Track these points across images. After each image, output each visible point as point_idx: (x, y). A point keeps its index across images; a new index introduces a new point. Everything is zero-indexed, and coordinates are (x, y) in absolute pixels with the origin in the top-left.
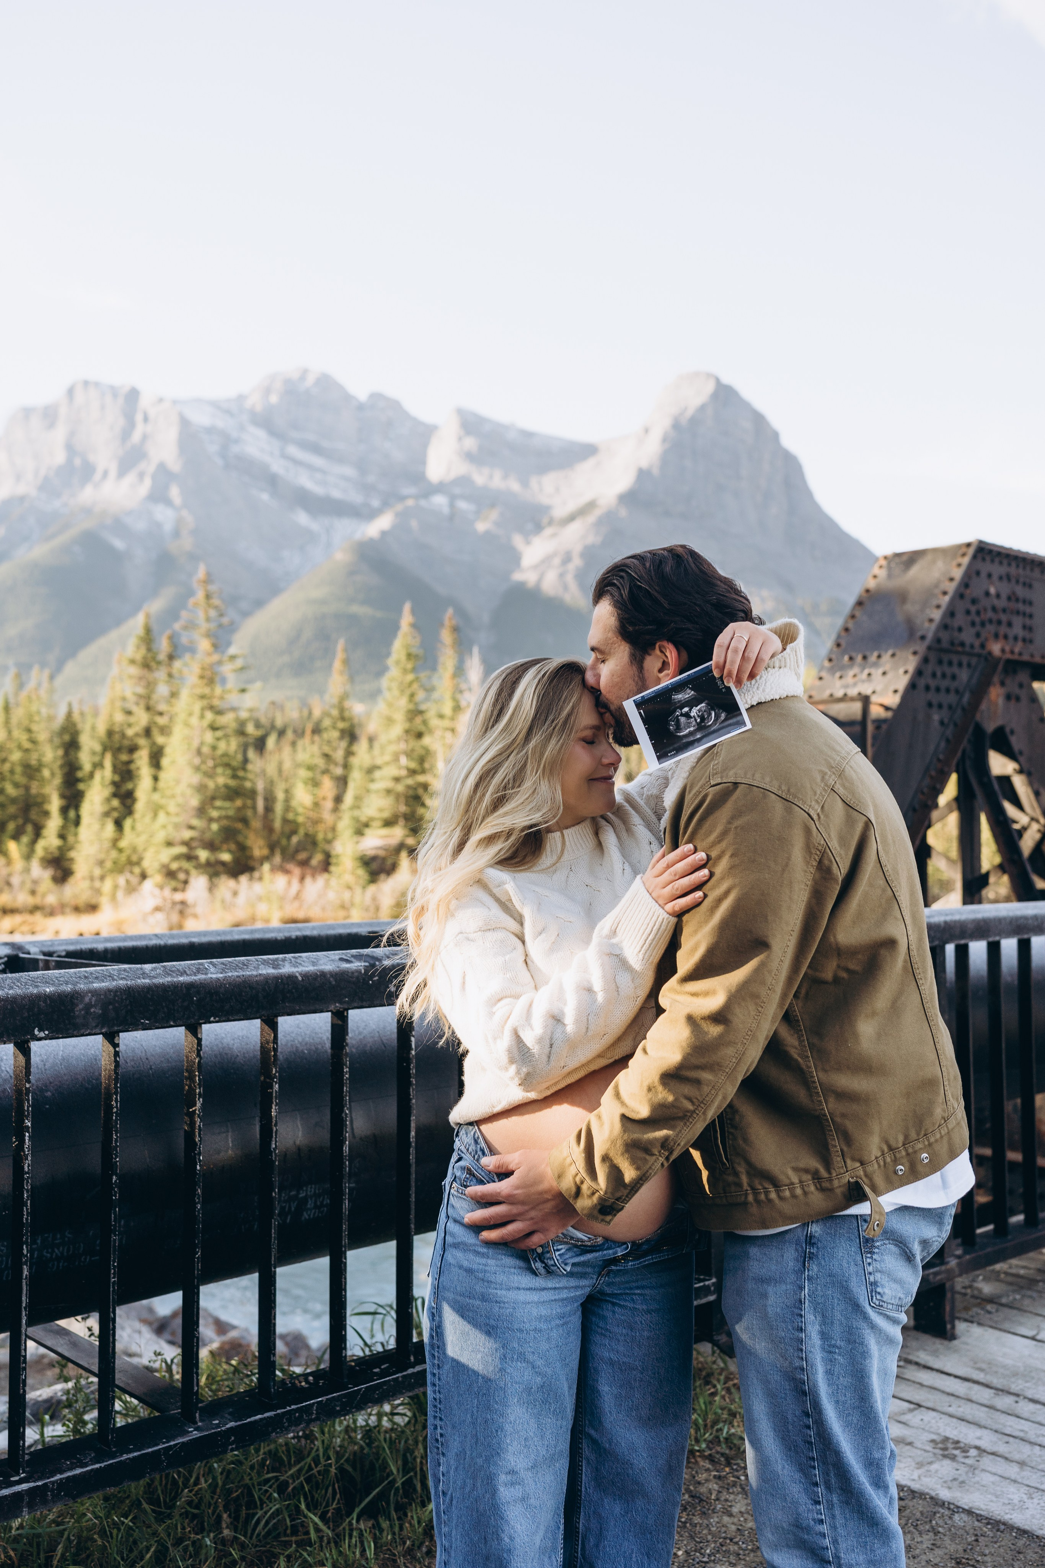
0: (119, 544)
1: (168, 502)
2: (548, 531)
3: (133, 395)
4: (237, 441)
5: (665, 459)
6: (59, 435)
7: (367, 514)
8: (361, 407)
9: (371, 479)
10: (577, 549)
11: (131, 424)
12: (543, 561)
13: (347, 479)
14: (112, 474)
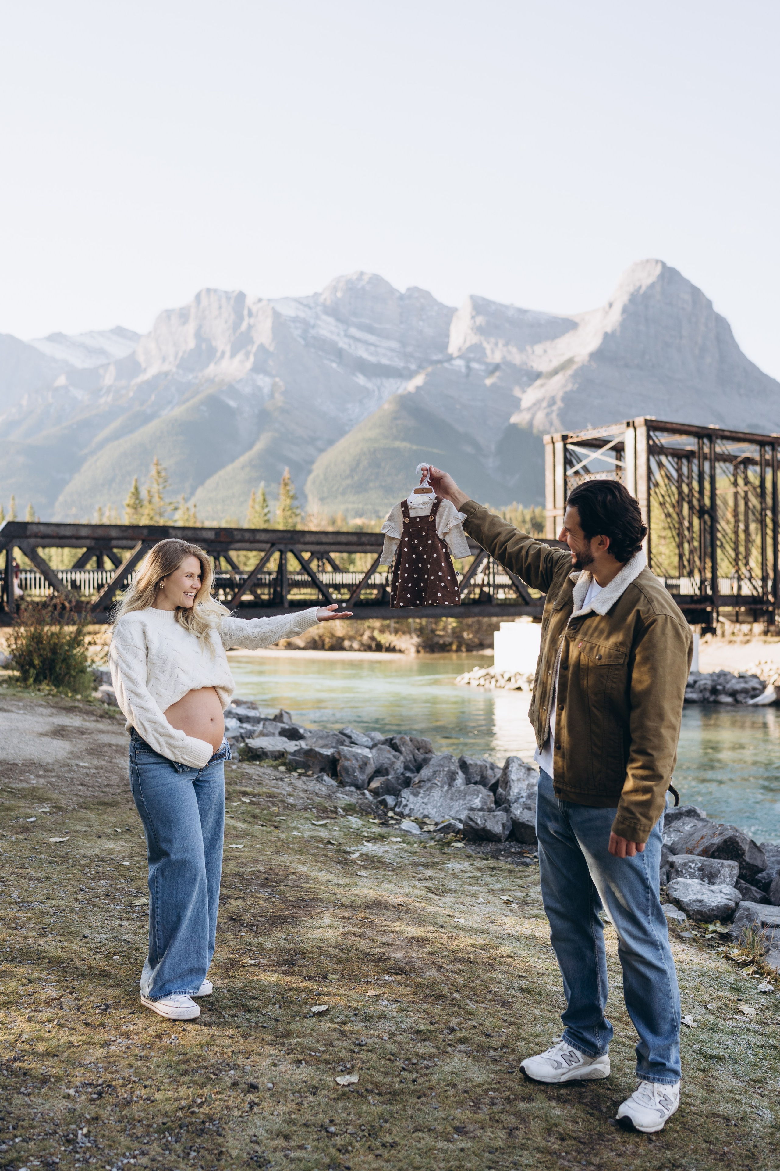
0: (232, 404)
1: (266, 373)
2: (538, 382)
3: (241, 296)
4: (313, 327)
5: (623, 324)
6: (191, 328)
7: (405, 375)
8: (402, 297)
9: (410, 349)
10: (561, 394)
11: (240, 318)
12: (534, 404)
13: (392, 350)
14: (228, 354)
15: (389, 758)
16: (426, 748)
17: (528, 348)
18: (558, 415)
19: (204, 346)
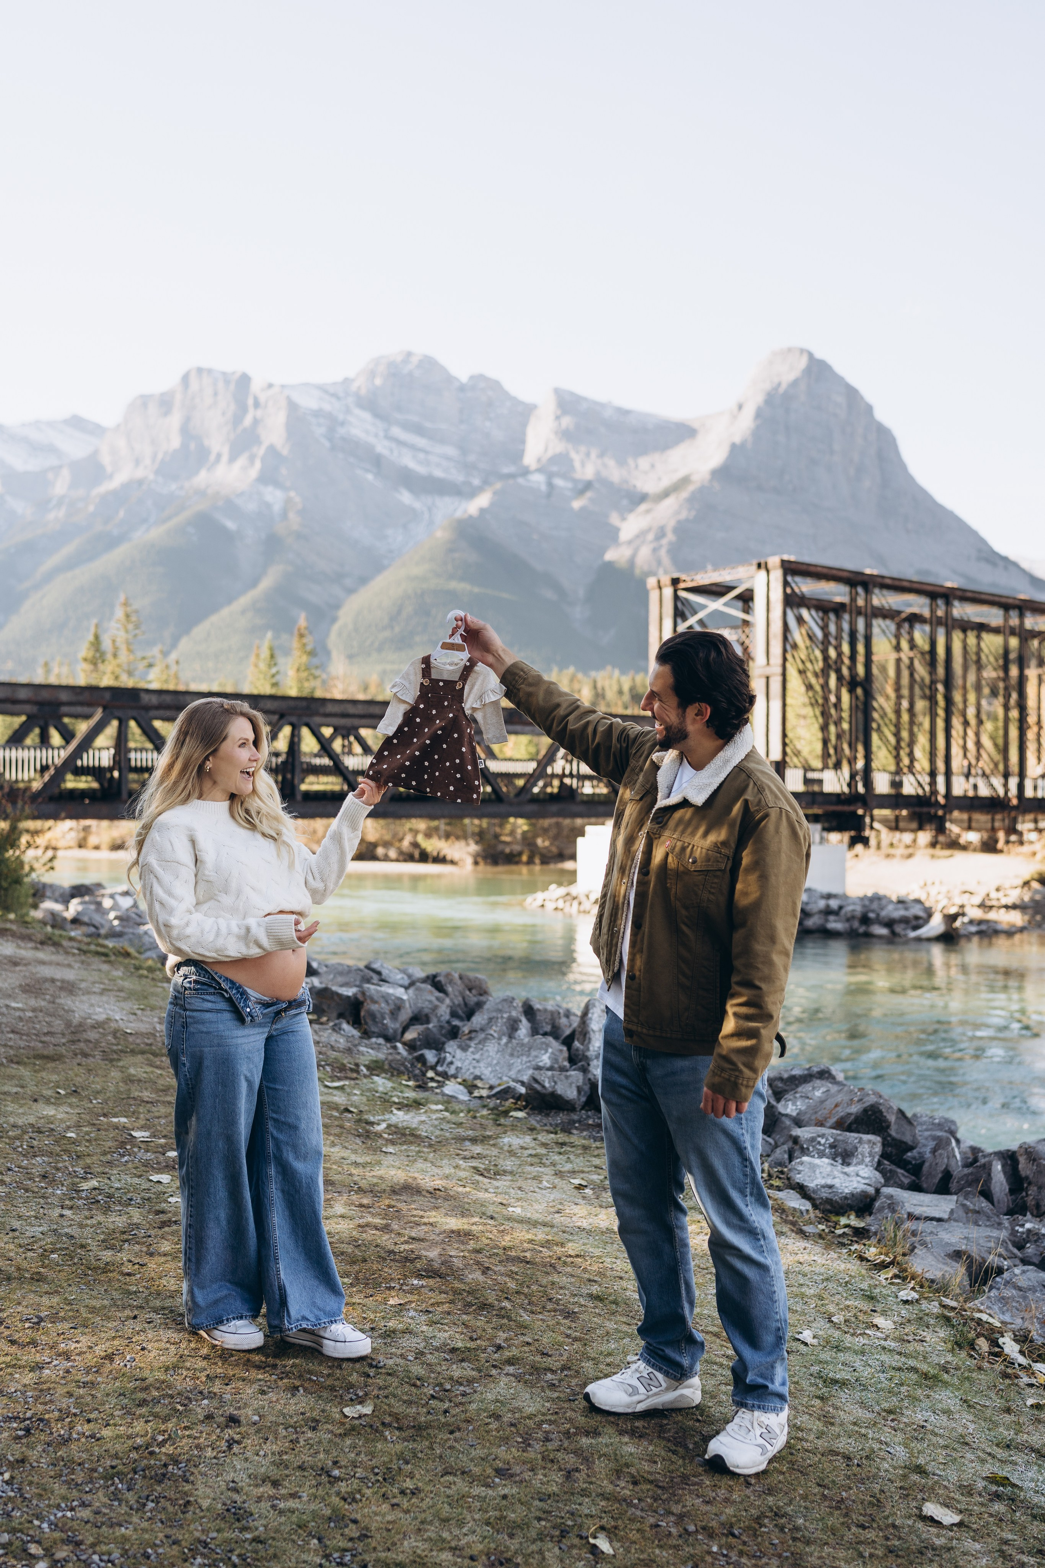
0: (231, 525)
1: (278, 484)
2: (643, 507)
3: (244, 380)
4: (342, 424)
5: (756, 433)
6: (175, 420)
7: (465, 492)
8: (462, 388)
9: (472, 458)
10: (672, 523)
11: (243, 409)
12: (637, 536)
13: (448, 458)
14: (225, 458)
15: (430, 1001)
16: (481, 988)
17: (631, 461)
18: (669, 551)
19: (192, 446)
